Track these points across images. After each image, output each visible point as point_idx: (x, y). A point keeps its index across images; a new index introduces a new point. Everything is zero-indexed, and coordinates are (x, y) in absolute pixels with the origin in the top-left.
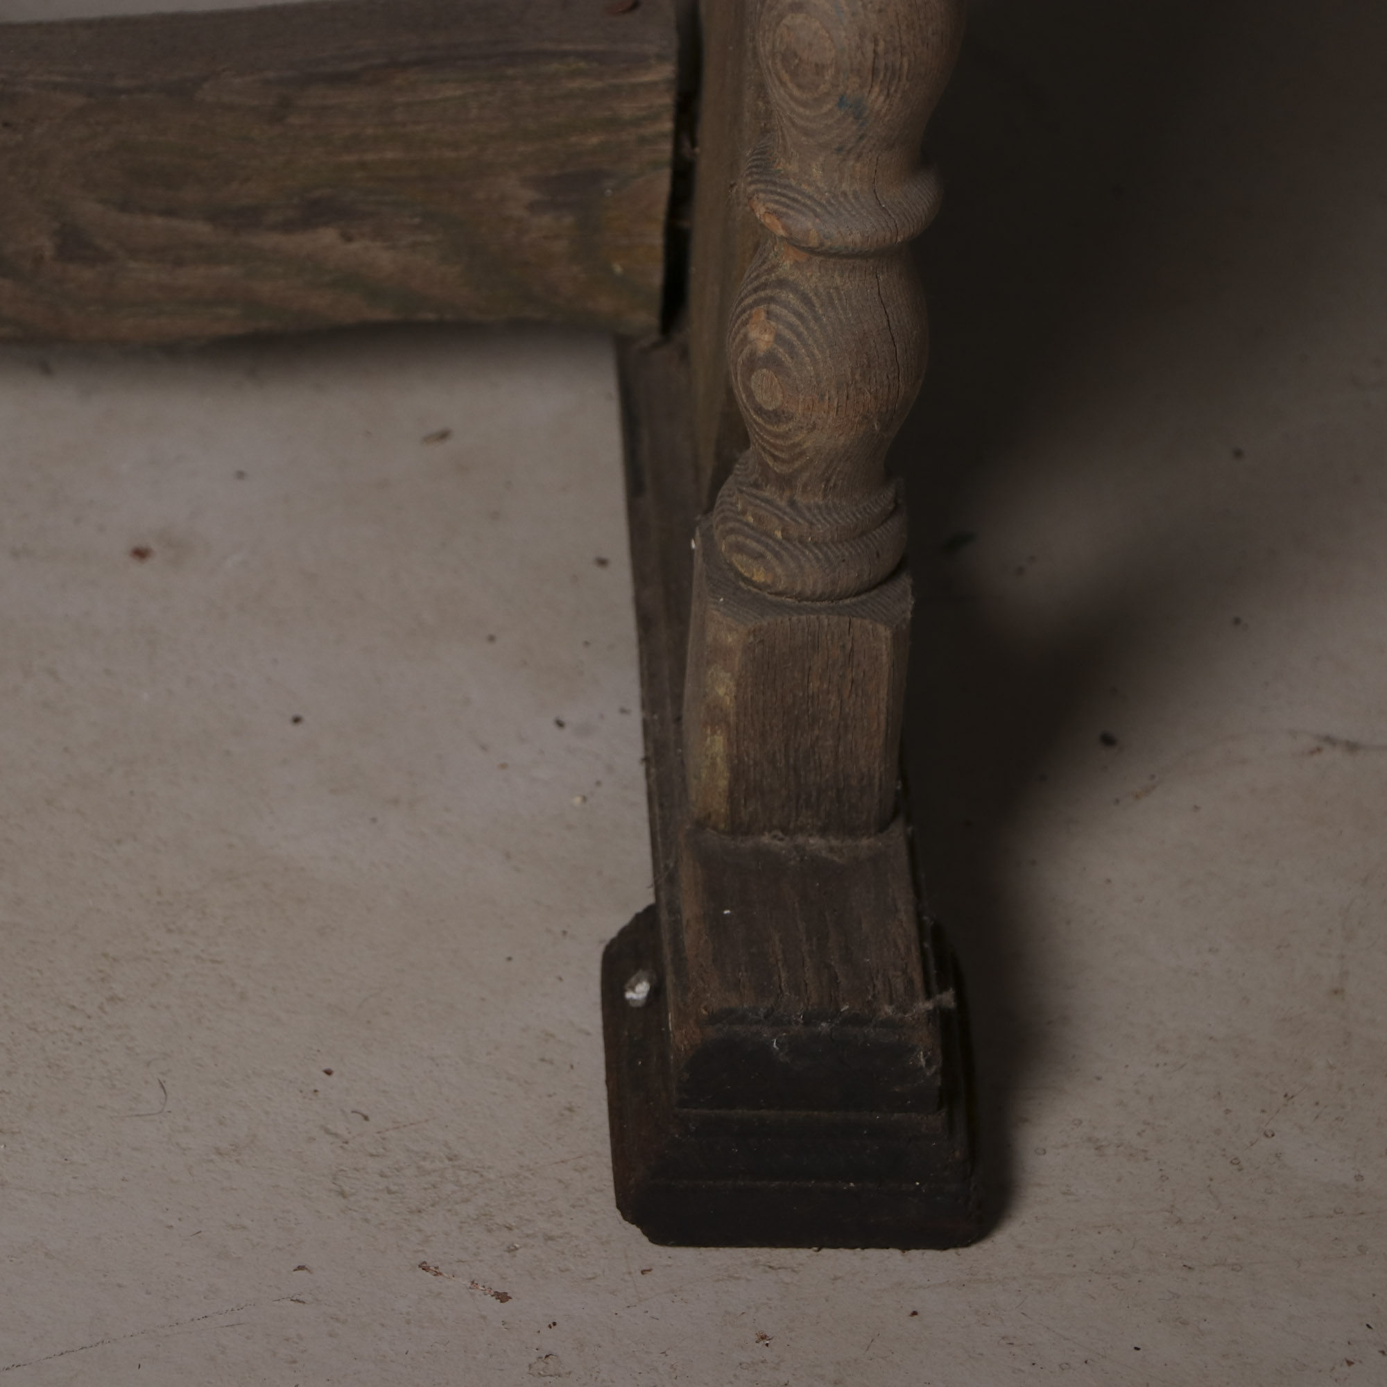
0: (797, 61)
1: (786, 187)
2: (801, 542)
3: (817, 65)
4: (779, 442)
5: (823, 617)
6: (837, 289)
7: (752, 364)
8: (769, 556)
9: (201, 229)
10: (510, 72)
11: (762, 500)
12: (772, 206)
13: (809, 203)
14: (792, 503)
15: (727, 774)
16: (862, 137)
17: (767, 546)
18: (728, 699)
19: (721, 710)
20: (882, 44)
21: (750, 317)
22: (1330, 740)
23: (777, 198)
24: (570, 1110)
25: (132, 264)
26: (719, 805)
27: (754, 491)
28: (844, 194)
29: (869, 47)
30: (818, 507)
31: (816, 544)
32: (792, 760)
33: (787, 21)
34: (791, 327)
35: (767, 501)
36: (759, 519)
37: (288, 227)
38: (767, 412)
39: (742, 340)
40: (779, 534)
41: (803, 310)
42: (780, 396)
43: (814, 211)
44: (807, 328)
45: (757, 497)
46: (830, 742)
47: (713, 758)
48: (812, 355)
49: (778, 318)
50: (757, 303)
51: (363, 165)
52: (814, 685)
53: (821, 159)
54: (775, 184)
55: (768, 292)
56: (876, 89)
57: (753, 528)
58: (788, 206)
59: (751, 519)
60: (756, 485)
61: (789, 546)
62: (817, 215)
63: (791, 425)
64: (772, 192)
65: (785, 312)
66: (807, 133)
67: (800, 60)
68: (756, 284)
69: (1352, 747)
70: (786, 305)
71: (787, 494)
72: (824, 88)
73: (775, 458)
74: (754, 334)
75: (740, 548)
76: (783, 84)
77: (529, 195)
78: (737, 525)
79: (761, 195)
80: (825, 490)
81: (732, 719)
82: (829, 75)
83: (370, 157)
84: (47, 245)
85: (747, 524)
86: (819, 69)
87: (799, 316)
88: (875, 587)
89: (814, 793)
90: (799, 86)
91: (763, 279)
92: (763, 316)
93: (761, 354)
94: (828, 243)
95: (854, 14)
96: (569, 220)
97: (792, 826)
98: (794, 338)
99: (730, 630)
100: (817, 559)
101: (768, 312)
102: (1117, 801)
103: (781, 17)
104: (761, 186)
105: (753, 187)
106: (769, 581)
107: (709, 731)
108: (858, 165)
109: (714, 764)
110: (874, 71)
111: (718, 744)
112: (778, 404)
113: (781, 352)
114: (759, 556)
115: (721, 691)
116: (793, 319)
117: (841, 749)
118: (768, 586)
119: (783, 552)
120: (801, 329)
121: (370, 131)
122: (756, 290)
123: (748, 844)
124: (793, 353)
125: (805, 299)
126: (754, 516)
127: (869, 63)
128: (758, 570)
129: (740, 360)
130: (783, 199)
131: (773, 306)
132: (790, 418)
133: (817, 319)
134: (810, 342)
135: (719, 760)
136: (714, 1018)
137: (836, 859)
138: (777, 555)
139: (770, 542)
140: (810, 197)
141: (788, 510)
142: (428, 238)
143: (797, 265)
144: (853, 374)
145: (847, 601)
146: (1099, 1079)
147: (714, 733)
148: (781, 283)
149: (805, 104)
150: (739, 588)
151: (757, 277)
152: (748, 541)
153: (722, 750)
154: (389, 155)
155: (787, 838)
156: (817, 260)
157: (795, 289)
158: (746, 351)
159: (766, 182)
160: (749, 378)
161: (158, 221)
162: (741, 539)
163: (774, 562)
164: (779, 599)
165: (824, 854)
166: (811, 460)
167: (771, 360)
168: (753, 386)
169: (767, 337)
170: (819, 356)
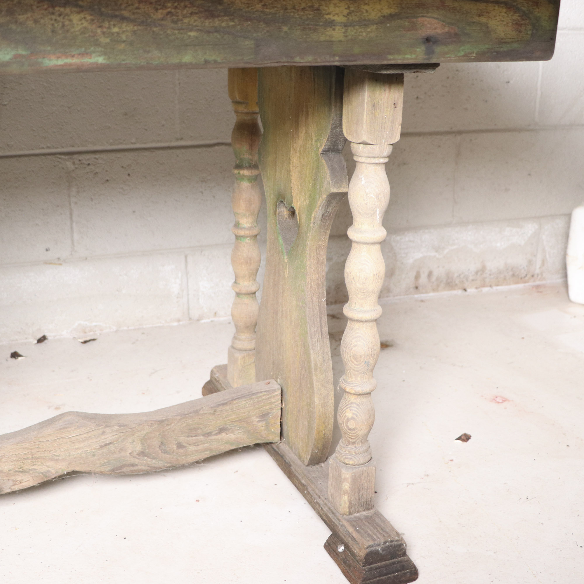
0: (356, 356)
1: (352, 383)
2: (358, 454)
3: (361, 356)
4: (354, 435)
5: (364, 467)
6: (363, 402)
7: (348, 421)
8: (353, 458)
9: (201, 438)
10: (253, 397)
11: (349, 448)
12: (351, 387)
13: (358, 385)
14: (355, 447)
15: (348, 503)
16: (368, 369)
17: (352, 456)
18: (348, 488)
19: (346, 491)
20: (372, 349)
21: (346, 411)
22: (410, 484)
23: (351, 386)
24: (332, 575)
25: (190, 447)
26: (347, 510)
27: (347, 447)
28: (364, 382)
29: (370, 350)
30: (360, 446)
31: (361, 454)
32: (359, 498)
33: (354, 349)
34: (356, 411)
35: (350, 448)
36: (349, 452)
37: (216, 434)
38: (352, 429)
39: (345, 417)
40: (354, 454)
41: (357, 407)
42: (355, 425)
43: (360, 386)
44: (359, 410)
45: (348, 448)
46: (365, 492)
47: (345, 501)
48: (360, 415)
49: (352, 410)
50: (347, 408)
51: (229, 420)
52: (362, 482)
53: (360, 376)
54: (350, 383)
55: (349, 406)
56: (371, 359)
57: (348, 454)
58: (354, 387)
59: (347, 452)
60: (347, 446)
61: (356, 455)
62: (361, 387)
63: (357, 430)
64: (350, 385)
65: (354, 408)
66: (357, 371)
67: (357, 356)
68: (346, 405)
69: (413, 484)
70: (354, 407)
71: (354, 445)
72: (362, 360)
73: (352, 439)
74: (347, 414)
75: (346, 458)
76: (352, 362)
77: (257, 420)
78: (345, 454)
79: (348, 386)
80: (361, 443)
81: (349, 492)
82: (363, 357)
83: (230, 418)
84: (175, 447)
85: (347, 453)
86: (361, 357)
87: (357, 408)
88: (369, 461)
89: (363, 503)
90: (357, 361)
91: (347, 404)
92: (349, 410)
93: (350, 418)
94: (363, 392)
95: (367, 344)
96: (264, 423)
97: (359, 511)
98: (357, 413)
99: (347, 474)
100: (362, 456)
101: (350, 409)
102: (384, 501)
103: (352, 349)
104: (348, 385)
105: (345, 385)
106: (353, 463)
107: (344, 496)
108: (366, 376)
109: (345, 502)
110: (371, 355)
111: (346, 498)
112: (354, 427)
113: (354, 416)
114: (351, 459)
115: (346, 487)
116: (356, 409)
117: (367, 493)
118: (353, 464)
119: (356, 457)
120: (358, 411)
121: (230, 413)
122: (346, 406)
123: (352, 516)
124: (357, 416)
125: (358, 405)
126: (348, 451)
127: (370, 354)
128: (351, 461)
129: (345, 421)
130: (353, 386)
131: (351, 408)
132: (357, 429)
133: (360, 408)
134: (360, 413)
135: (346, 501)
136: (368, 548)
137: (369, 515)
138: (355, 457)
139: (352, 455)
140: (358, 384)
141: (355, 448)
142: (240, 431)
143: (355, 399)
144: (368, 417)
145: (367, 464)
146: (415, 546)
147: (345, 496)
148: (352, 403)
149: (358, 365)
150: (347, 466)
151: (345, 404)
152: (348, 456)
153: (347, 499)
154: (233, 417)
155: (359, 513)
156: (359, 396)
157: (355, 403)
158: (346, 418)
159: (348, 384)
160: (347, 423)
161: (194, 438)
162: (346, 456)
163: (354, 459)
164: (355, 466)
165: (366, 514)
166: (360, 437)
167: (353, 418)
168: (348, 425)
169: (351, 414)
170: (362, 415)
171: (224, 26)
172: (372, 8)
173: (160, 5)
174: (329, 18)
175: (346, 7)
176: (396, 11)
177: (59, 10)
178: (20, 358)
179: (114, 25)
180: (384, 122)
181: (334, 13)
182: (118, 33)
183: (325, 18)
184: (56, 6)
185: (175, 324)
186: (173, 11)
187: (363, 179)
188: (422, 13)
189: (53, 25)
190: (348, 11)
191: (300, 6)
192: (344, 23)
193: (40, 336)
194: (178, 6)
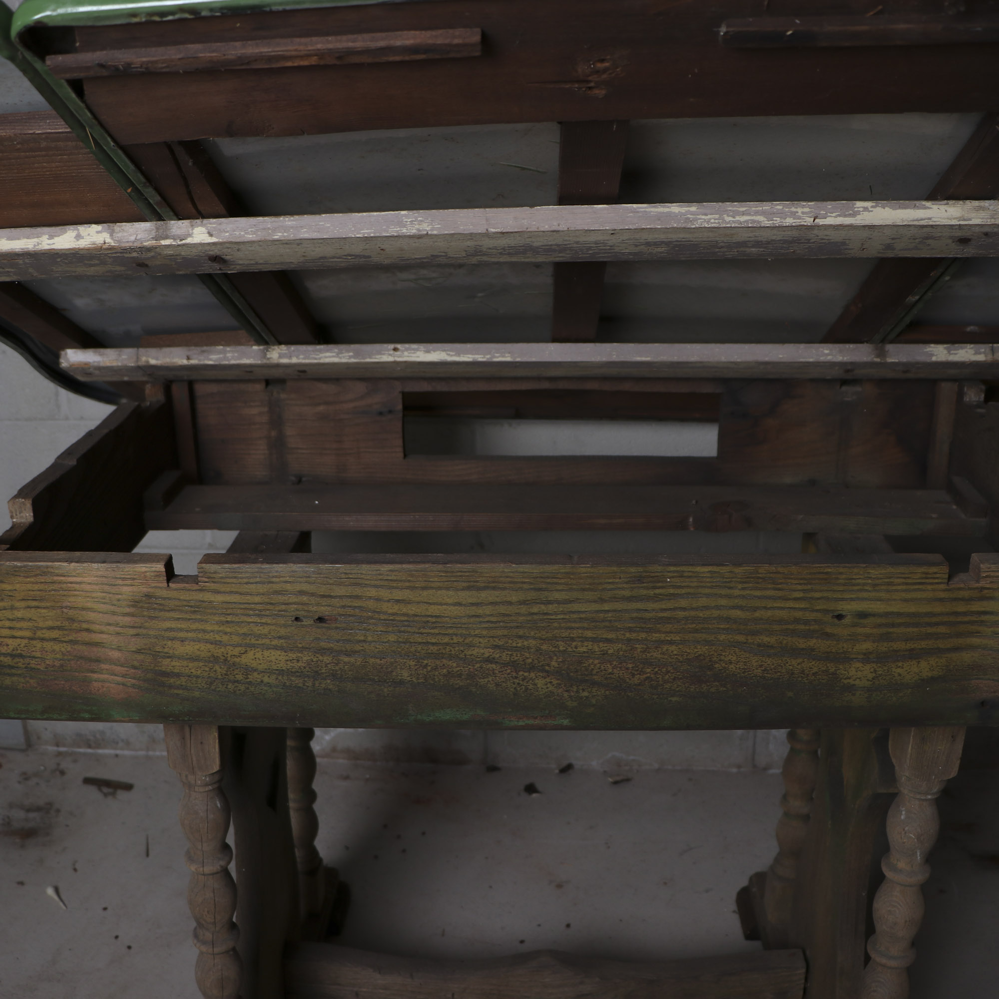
171: (713, 691)
172: (907, 671)
173: (637, 670)
174: (849, 683)
175: (872, 670)
176: (940, 674)
177: (523, 675)
178: (534, 795)
179: (583, 690)
180: (936, 756)
181: (855, 677)
182: (587, 697)
183: (843, 682)
184: (519, 671)
185: (734, 770)
186: (652, 676)
187: (904, 813)
188: (977, 675)
189: (515, 688)
190: (874, 675)
191: (810, 671)
192: (867, 687)
193: (565, 763)
194: (659, 672)
